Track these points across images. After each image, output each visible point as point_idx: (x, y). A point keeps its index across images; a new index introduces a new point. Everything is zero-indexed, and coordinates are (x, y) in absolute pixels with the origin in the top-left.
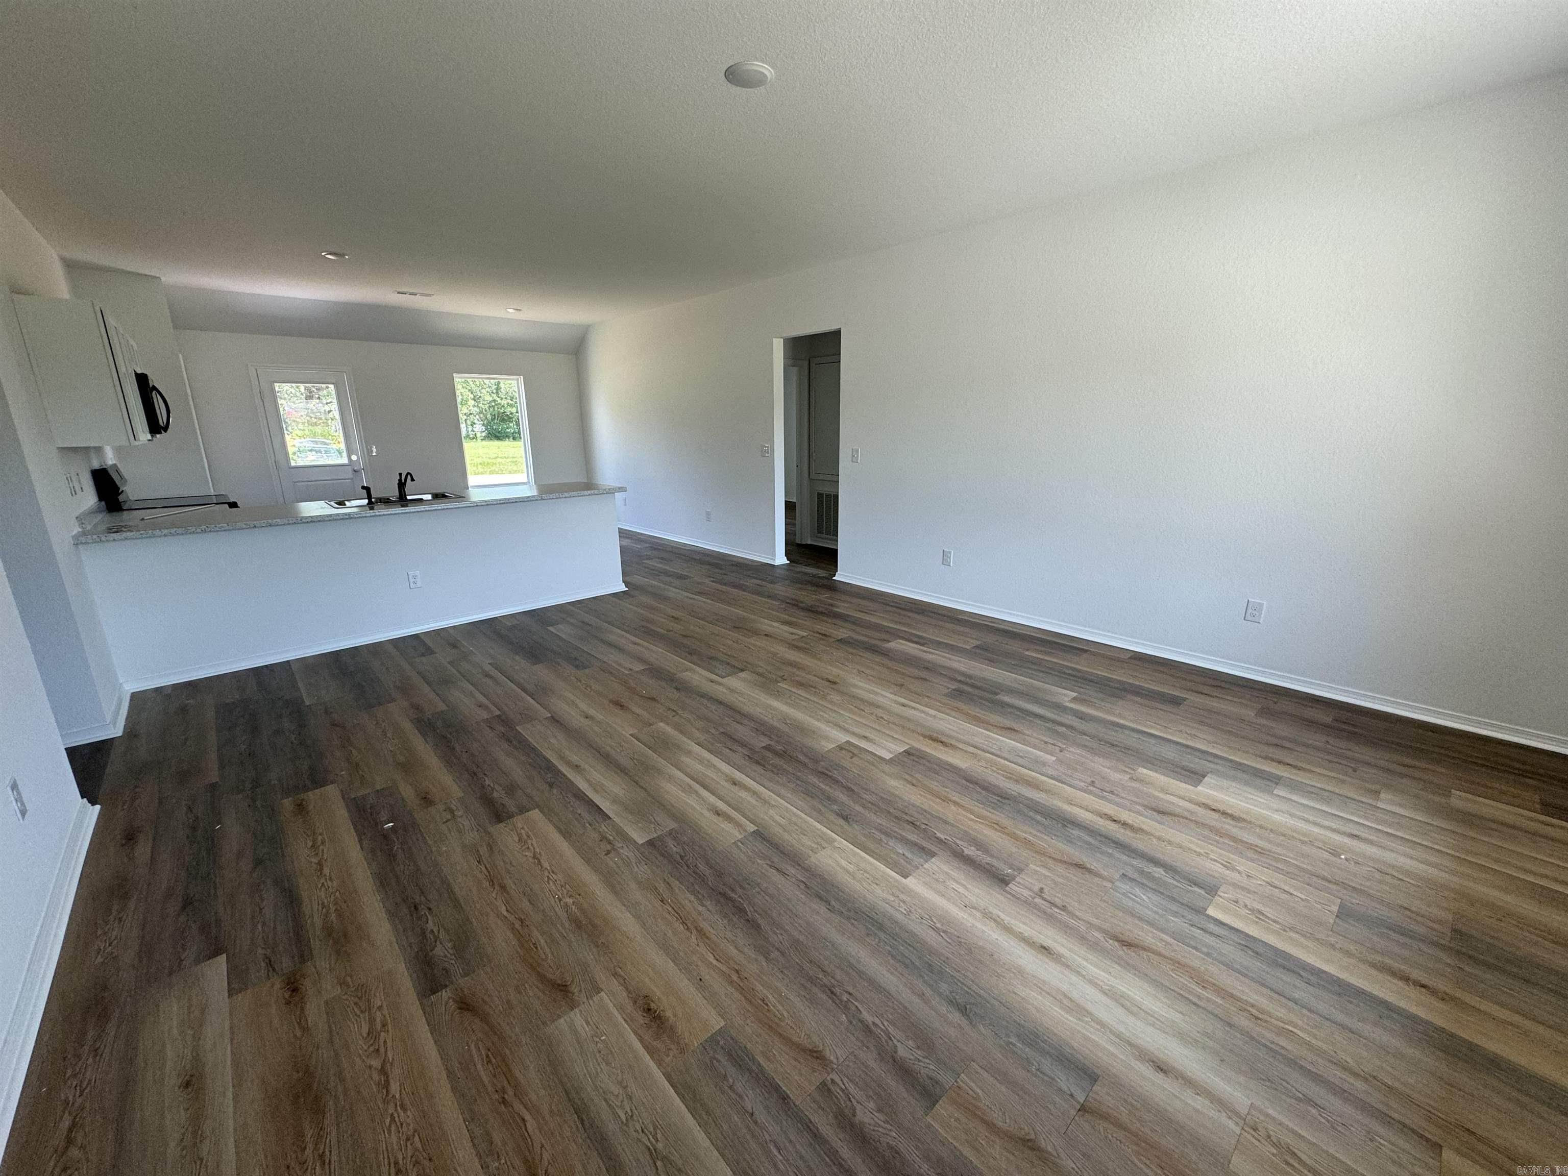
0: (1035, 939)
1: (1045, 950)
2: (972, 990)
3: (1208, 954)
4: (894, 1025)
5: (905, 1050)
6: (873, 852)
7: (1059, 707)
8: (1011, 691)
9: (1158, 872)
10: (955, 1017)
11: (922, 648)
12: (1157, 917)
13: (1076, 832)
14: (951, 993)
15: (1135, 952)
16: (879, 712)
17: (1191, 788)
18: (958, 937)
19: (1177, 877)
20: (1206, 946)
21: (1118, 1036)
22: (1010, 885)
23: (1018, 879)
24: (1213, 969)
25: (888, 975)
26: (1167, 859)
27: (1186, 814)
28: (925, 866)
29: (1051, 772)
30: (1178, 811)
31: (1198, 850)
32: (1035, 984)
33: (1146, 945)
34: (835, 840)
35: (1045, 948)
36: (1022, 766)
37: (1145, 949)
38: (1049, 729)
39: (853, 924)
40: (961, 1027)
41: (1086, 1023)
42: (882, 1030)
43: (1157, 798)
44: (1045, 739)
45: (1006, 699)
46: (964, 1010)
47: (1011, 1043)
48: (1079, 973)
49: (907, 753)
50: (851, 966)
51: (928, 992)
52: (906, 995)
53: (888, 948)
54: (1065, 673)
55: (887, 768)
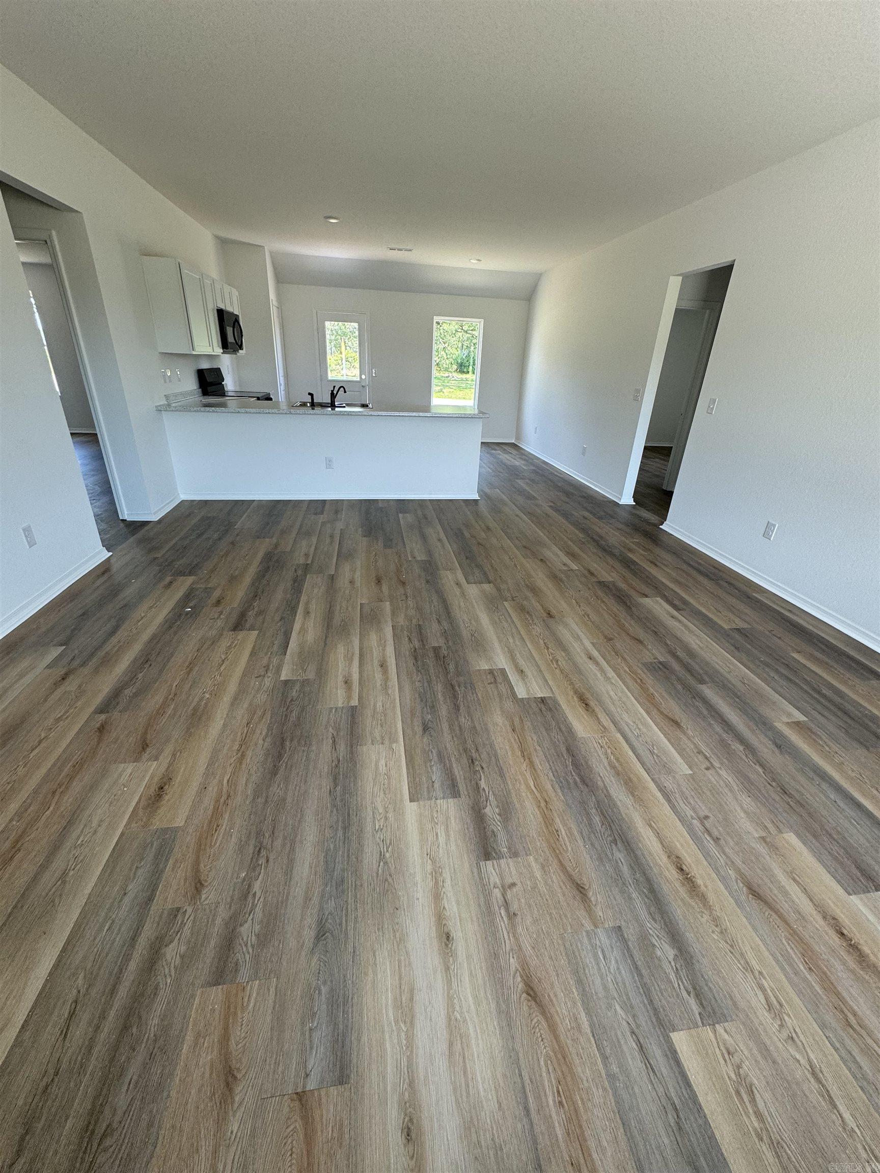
0: (450, 924)
1: (446, 938)
2: (346, 924)
3: (611, 1077)
4: (265, 906)
5: (248, 931)
6: (413, 767)
7: (764, 725)
8: (724, 687)
9: (666, 952)
10: (309, 935)
11: (675, 613)
12: (601, 994)
13: (620, 855)
14: (331, 914)
15: (530, 1007)
16: (560, 655)
17: (840, 891)
18: (390, 875)
19: (683, 973)
20: (620, 1066)
21: (410, 1066)
22: (489, 863)
23: (503, 862)
24: (597, 1095)
25: (307, 865)
26: (695, 947)
27: (792, 917)
28: (438, 801)
29: (669, 784)
30: (785, 907)
31: (754, 963)
32: (399, 961)
33: (552, 1010)
34: (396, 741)
35: (448, 937)
36: (643, 764)
37: (544, 1012)
38: (722, 741)
39: (332, 812)
40: (302, 946)
41: (399, 1029)
42: (253, 903)
43: (772, 878)
44: (703, 748)
45: (708, 691)
46: (321, 934)
47: (320, 991)
48: (449, 982)
49: (543, 700)
50: (293, 842)
51: (316, 900)
52: (298, 892)
53: (332, 846)
54: (819, 692)
55: (509, 705)
